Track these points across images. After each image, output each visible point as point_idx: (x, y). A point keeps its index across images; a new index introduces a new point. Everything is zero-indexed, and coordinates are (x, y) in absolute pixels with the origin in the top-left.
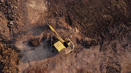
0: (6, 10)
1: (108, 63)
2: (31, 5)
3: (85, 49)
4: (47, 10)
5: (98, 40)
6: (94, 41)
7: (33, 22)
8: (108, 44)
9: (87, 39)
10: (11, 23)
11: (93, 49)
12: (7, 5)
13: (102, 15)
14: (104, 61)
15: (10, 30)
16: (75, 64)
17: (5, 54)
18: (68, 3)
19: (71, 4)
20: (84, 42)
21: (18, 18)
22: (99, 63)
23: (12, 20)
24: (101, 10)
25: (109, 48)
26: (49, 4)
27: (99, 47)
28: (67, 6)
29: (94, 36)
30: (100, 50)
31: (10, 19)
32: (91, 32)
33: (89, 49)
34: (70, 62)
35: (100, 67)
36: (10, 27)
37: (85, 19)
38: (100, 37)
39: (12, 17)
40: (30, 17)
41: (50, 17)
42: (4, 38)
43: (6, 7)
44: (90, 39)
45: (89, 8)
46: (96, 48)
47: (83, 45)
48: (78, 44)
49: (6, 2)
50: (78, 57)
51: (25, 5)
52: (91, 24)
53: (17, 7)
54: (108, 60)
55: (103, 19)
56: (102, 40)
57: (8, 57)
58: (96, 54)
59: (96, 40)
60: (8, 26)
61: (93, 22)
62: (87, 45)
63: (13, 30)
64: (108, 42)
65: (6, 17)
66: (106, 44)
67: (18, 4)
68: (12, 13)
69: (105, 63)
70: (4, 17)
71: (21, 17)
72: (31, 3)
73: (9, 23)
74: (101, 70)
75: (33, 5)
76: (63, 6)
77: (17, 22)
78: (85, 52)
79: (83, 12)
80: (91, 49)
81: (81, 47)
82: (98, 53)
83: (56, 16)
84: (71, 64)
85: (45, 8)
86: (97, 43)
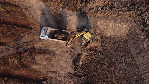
0: (109, 6)
1: (56, 79)
2: (111, 24)
3: (72, 59)
4: (107, 36)
5: (79, 72)
6: (78, 68)
7: (99, 23)
8: (74, 81)
9: (81, 63)
10: (99, 8)
11: (71, 67)
12: (112, 7)
13: (100, 82)
14: (59, 75)
15: (94, 7)
16: (60, 50)
17: (77, 2)
18: (112, 54)
19: (111, 56)
20: (78, 59)
21: (102, 13)
22: (58, 71)
23: (101, 9)
24: (105, 82)
25: (70, 82)
26: (112, 39)
27: (72, 72)
28: (109, 52)
29: (82, 70)
30: (69, 73)
31: (102, 8)
32: (86, 68)
33: (72, 63)
34: (63, 46)
35: (54, 71)
36: (96, 7)
37: (97, 66)
38: (81, 75)
39: (104, 9)
40: (102, 22)
41: (101, 38)
42: (89, 2)
43: (111, 7)
44: (80, 65)
45: (107, 71)
46: (71, 69)
47: (75, 58)
48: (77, 54)
49: (114, 7)
50: (66, 53)
51: (112, 20)
52: (93, 71)
53: (110, 13)
54: (59, 79)
55: (97, 82)
56: (78, 76)
57: (75, 3)
58: (66, 69)
59: (79, 70)
60: (97, 6)
61: (94, 72)
62: (75, 61)
63: (94, 9)
64: (76, 81)
65: (104, 6)
66: (75, 79)
67: (113, 15)
68: (107, 10)
69: (57, 76)
70: (104, 4)
71: (103, 15)
72: (113, 25)
73: (99, 7)
74: (51, 72)
75: (111, 25)
76: (110, 49)
77: (100, 12)
78: (70, 59)
79: (104, 66)
80: (72, 65)
81: (74, 57)
82: (67, 71)
83: (102, 42)
84: (61, 47)
85: (108, 35)
86: (76, 71)
